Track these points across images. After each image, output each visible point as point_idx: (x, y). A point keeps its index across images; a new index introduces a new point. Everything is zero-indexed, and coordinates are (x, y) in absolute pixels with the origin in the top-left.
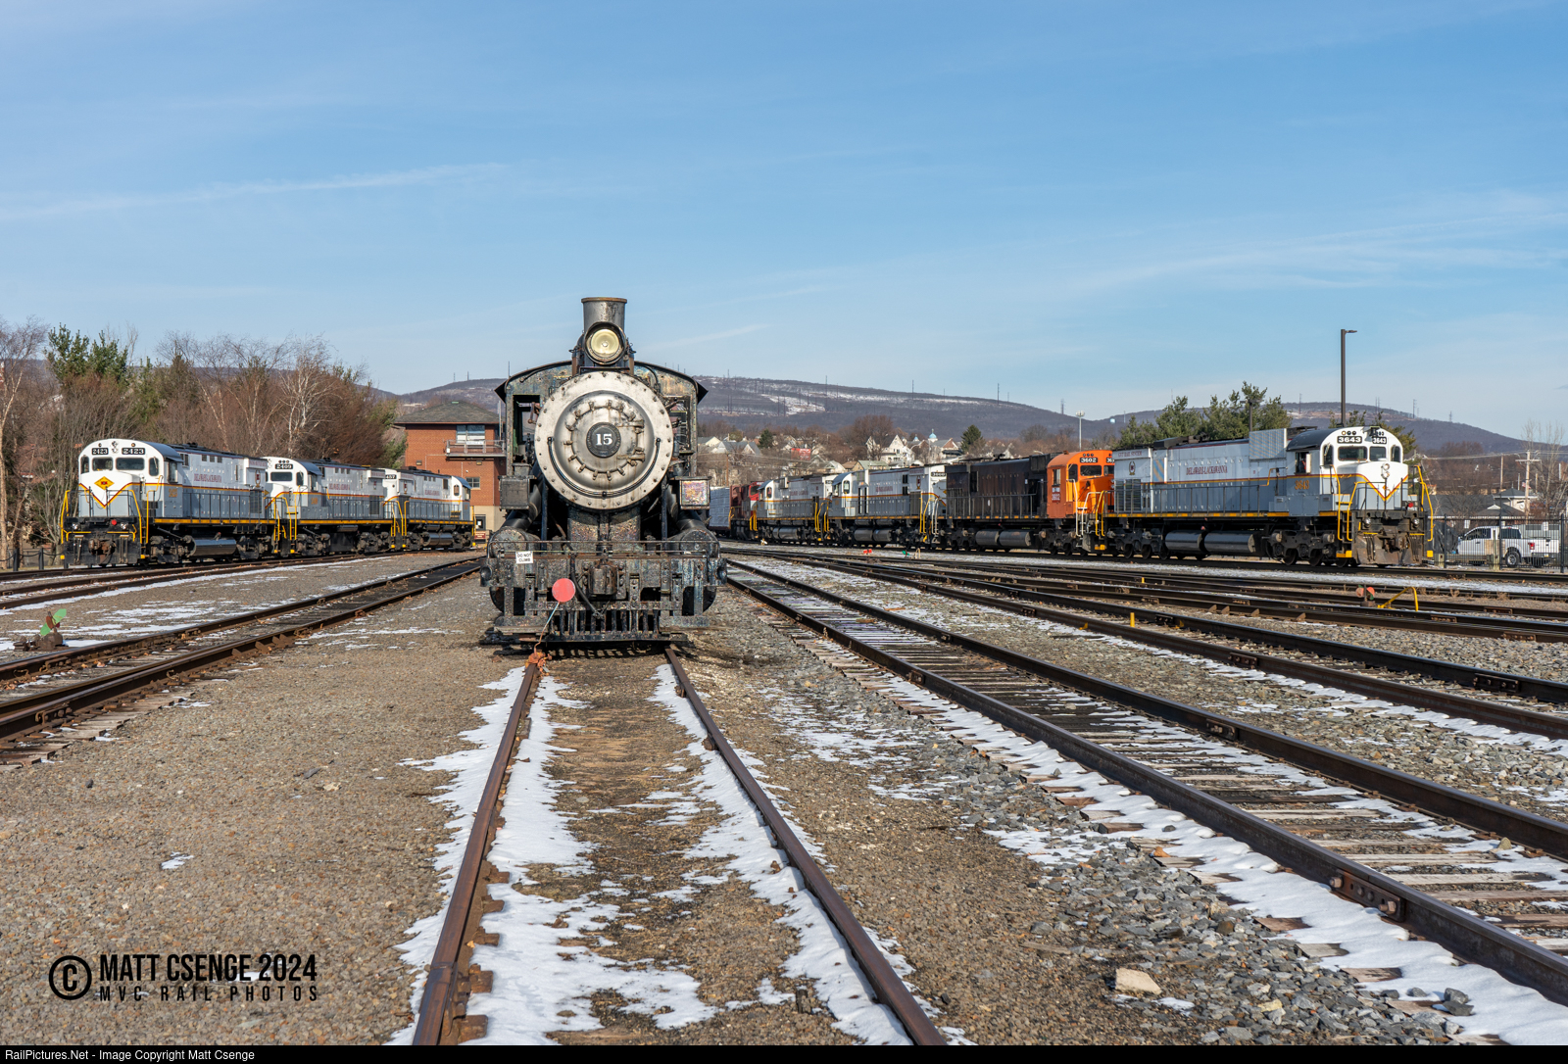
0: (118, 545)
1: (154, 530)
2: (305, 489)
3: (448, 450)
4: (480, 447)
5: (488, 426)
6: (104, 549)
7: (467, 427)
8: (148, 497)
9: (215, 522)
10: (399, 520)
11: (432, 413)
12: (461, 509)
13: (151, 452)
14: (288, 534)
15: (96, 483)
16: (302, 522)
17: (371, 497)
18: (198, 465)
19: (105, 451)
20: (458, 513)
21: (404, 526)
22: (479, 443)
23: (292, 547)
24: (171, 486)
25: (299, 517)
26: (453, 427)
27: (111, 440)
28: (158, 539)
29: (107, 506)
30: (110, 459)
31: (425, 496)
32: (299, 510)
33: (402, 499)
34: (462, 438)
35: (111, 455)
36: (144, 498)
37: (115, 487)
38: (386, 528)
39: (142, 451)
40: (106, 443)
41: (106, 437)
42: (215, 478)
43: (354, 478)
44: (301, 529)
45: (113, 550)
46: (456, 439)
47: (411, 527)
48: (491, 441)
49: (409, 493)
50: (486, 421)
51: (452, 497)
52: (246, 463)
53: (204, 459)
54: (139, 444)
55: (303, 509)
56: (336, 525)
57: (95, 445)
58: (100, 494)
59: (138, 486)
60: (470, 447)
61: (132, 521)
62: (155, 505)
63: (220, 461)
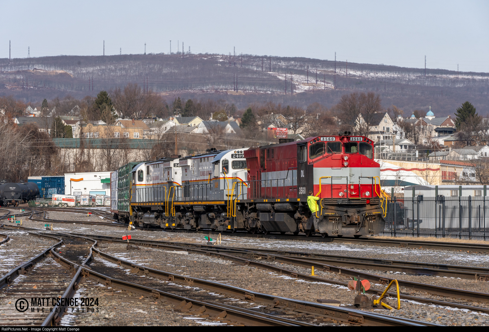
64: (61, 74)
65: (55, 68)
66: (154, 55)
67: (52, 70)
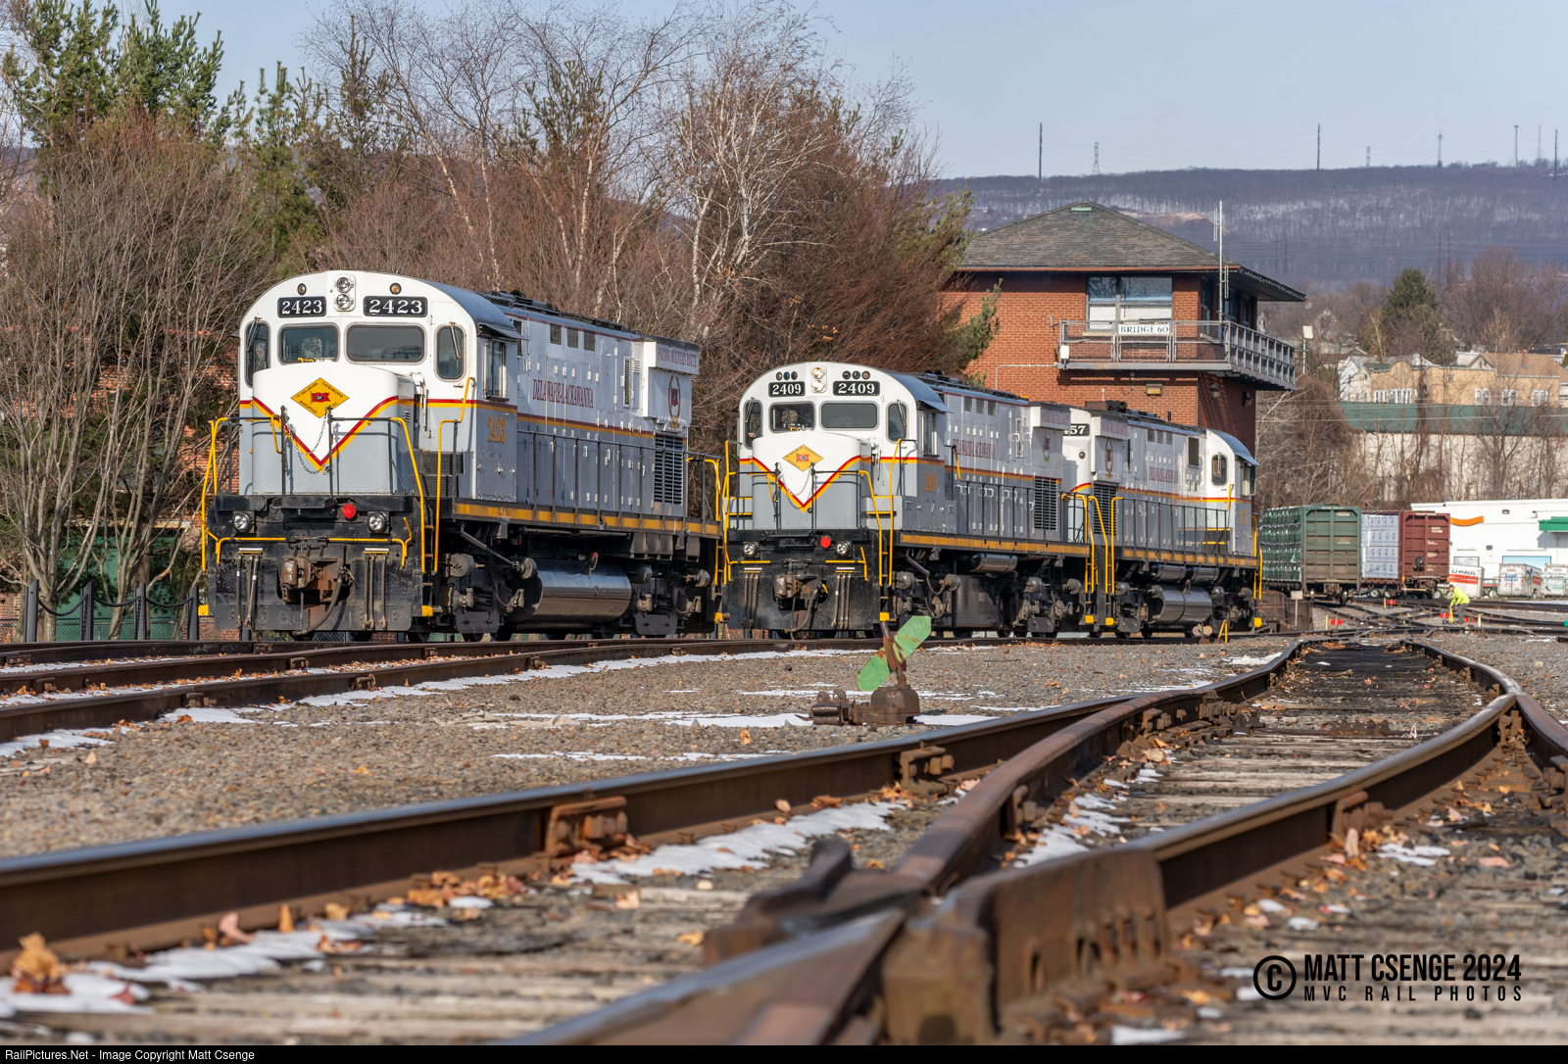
0: (357, 574)
1: (452, 535)
2: (909, 449)
3: (1065, 352)
4: (1158, 344)
5: (1181, 280)
6: (322, 586)
7: (1118, 281)
8: (437, 439)
9: (587, 520)
10: (1100, 549)
11: (1017, 240)
12: (1232, 524)
13: (444, 310)
14: (873, 570)
15: (298, 398)
16: (906, 539)
17: (1038, 479)
18: (542, 357)
19: (317, 305)
20: (1224, 535)
21: (1110, 566)
22: (1155, 330)
23: (882, 606)
24: (491, 411)
25: (898, 523)
26: (1078, 282)
27: (334, 276)
28: (461, 564)
29: (328, 464)
30: (330, 332)
31: (1151, 485)
32: (899, 508)
33: (1104, 490)
34: (1102, 315)
35: (333, 316)
36: (425, 445)
37: (351, 409)
38: (1075, 566)
39: (417, 307)
40: (321, 284)
41: (314, 267)
42: (580, 395)
43: (1004, 429)
44: (902, 558)
45: (344, 593)
46: (1084, 319)
47: (1125, 569)
48: (1192, 323)
49: (1115, 478)
50: (1176, 264)
51: (1210, 490)
52: (647, 354)
53: (555, 338)
54: (412, 287)
55: (909, 504)
56: (971, 553)
57: (288, 288)
58: (310, 429)
59: (411, 405)
60: (1130, 344)
61: (399, 508)
62: (455, 463)
63: (590, 345)
64: (1191, 224)
65: (1173, 206)
66: (1467, 168)
67: (1163, 211)
